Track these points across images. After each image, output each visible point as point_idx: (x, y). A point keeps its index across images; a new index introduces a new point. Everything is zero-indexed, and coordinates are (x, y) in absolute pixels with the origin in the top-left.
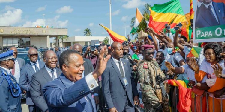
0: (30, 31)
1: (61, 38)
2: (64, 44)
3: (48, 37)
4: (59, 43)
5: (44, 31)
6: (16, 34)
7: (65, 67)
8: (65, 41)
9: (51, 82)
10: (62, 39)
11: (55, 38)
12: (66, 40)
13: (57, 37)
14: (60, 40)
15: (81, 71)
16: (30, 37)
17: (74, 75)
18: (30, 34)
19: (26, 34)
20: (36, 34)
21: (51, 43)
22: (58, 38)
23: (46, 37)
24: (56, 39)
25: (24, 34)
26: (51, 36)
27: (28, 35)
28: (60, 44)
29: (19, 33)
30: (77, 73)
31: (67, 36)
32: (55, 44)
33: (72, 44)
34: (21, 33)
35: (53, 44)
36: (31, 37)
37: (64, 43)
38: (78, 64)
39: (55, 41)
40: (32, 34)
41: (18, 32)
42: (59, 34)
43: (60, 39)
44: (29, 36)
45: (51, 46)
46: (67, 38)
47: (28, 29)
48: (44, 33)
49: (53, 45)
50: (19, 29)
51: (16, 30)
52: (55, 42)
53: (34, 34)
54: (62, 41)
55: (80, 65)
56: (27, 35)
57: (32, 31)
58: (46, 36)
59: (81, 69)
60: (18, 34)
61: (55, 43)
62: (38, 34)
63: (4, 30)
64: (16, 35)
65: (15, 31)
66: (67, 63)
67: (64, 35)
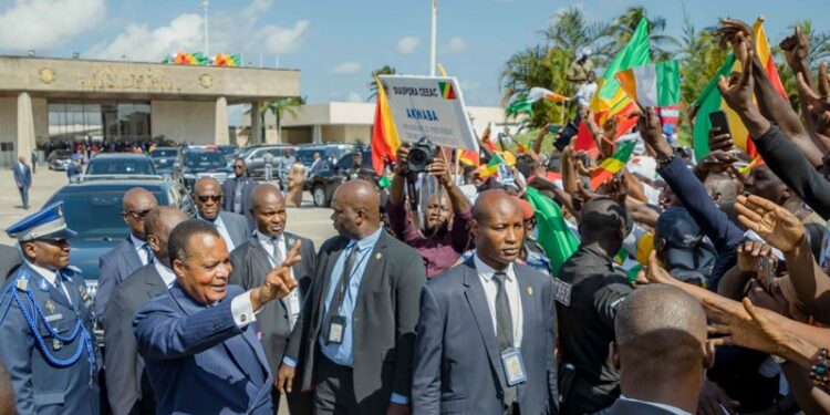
0: (149, 77)
1: (273, 108)
2: (286, 131)
3: (222, 103)
4: (263, 130)
5: (207, 80)
6: (98, 89)
7: (180, 266)
8: (287, 120)
9: (157, 301)
10: (276, 111)
11: (249, 107)
12: (295, 116)
13: (255, 102)
14: (270, 118)
15: (218, 278)
16: (148, 103)
17: (200, 289)
18: (153, 91)
19: (136, 91)
20: (175, 91)
21: (232, 129)
22: (261, 110)
23: (211, 103)
24: (253, 113)
25: (129, 90)
26: (232, 100)
27: (144, 94)
28: (268, 132)
29: (112, 87)
30: (208, 284)
31: (299, 101)
32: (248, 131)
33: (317, 135)
34: (119, 87)
35: (238, 131)
36: (153, 102)
37: (283, 128)
38: (210, 260)
39: (247, 122)
40: (159, 91)
41: (106, 81)
42: (263, 93)
43: (269, 111)
44: (147, 98)
45: (232, 137)
46: (295, 109)
47: (143, 71)
48: (206, 87)
49: (241, 134)
50: (110, 67)
51: (99, 75)
52: (249, 123)
53: (166, 91)
54: (278, 121)
55: (216, 264)
56: (138, 94)
57: (160, 79)
58: (214, 98)
59: (219, 275)
60: (107, 90)
61: (248, 128)
62: (184, 91)
63: (54, 74)
64: (100, 93)
65: (95, 76)
66: (182, 257)
67: (285, 98)
